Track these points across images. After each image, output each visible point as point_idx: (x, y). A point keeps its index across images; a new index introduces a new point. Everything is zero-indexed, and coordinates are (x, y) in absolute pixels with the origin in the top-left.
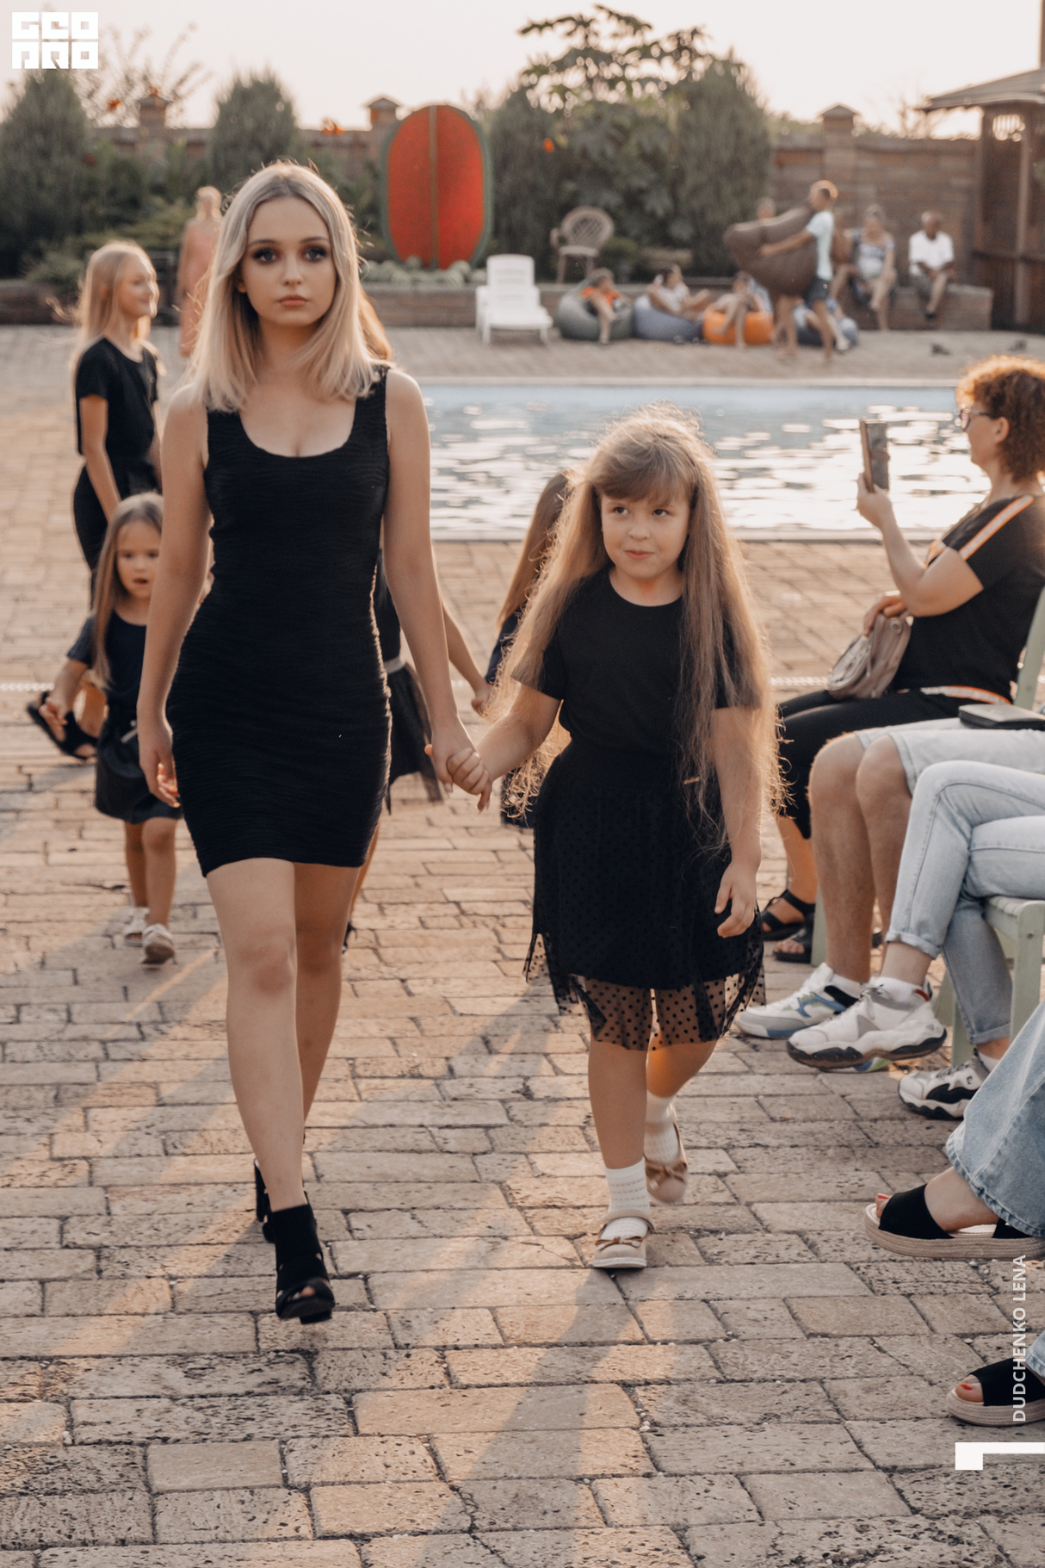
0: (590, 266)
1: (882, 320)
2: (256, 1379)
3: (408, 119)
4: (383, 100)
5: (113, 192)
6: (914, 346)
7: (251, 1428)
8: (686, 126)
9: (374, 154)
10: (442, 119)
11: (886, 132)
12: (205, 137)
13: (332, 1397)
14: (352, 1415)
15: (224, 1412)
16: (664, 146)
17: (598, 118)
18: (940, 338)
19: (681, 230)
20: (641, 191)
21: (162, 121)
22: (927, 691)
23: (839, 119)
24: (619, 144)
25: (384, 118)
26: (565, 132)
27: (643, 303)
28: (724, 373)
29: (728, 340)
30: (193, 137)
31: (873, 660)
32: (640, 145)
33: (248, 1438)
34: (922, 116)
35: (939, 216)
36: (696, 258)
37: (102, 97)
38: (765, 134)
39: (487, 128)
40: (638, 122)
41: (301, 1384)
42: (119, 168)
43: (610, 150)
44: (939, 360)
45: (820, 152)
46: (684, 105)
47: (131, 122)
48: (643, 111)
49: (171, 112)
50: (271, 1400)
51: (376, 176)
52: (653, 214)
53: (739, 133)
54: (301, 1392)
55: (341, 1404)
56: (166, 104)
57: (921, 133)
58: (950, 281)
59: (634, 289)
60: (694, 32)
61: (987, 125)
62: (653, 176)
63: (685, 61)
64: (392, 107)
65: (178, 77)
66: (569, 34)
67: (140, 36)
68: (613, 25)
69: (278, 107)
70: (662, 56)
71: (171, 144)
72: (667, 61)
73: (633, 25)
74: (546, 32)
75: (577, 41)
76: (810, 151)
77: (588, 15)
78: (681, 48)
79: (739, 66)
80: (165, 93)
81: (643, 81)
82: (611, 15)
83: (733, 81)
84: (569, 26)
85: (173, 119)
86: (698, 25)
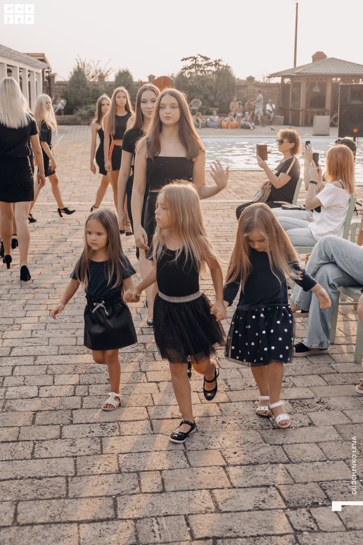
0: (197, 111)
1: (260, 123)
2: (133, 349)
3: (157, 79)
4: (151, 75)
5: (93, 96)
6: (268, 128)
7: (133, 359)
8: (217, 81)
10: (164, 79)
11: (260, 82)
12: (113, 84)
13: (150, 353)
14: (154, 356)
15: (127, 356)
16: (213, 85)
17: (198, 79)
18: (273, 127)
19: (217, 104)
20: (208, 95)
21: (104, 80)
22: (274, 202)
23: (251, 79)
24: (203, 85)
25: (152, 79)
26: (191, 82)
27: (208, 119)
28: (226, 135)
29: (227, 127)
30: (110, 84)
31: (263, 195)
32: (207, 85)
33: (132, 361)
34: (268, 79)
35: (272, 100)
36: (220, 109)
37: (90, 75)
38: (235, 82)
39: (174, 81)
40: (207, 80)
41: (143, 350)
42: (95, 90)
43: (201, 86)
44: (273, 131)
45: (247, 86)
46: (217, 76)
47: (97, 81)
48: (208, 77)
49: (106, 78)
50: (137, 354)
52: (210, 100)
53: (229, 82)
54: (143, 352)
55: (152, 355)
56: (104, 77)
57: (268, 82)
58: (275, 114)
59: (206, 116)
60: (219, 60)
61: (282, 80)
62: (210, 92)
63: (217, 67)
64: (154, 77)
65: (107, 71)
66: (192, 61)
67: (99, 62)
68: (202, 59)
69: (129, 77)
70: (213, 65)
71: (106, 85)
72: (213, 67)
73: (206, 59)
74: (187, 60)
75: (194, 62)
76: (244, 86)
77: (196, 57)
78: (217, 64)
79: (229, 67)
80: (104, 74)
81: (208, 71)
82: (201, 56)
83: (228, 71)
84: (192, 59)
85: (106, 80)
86: (220, 59)
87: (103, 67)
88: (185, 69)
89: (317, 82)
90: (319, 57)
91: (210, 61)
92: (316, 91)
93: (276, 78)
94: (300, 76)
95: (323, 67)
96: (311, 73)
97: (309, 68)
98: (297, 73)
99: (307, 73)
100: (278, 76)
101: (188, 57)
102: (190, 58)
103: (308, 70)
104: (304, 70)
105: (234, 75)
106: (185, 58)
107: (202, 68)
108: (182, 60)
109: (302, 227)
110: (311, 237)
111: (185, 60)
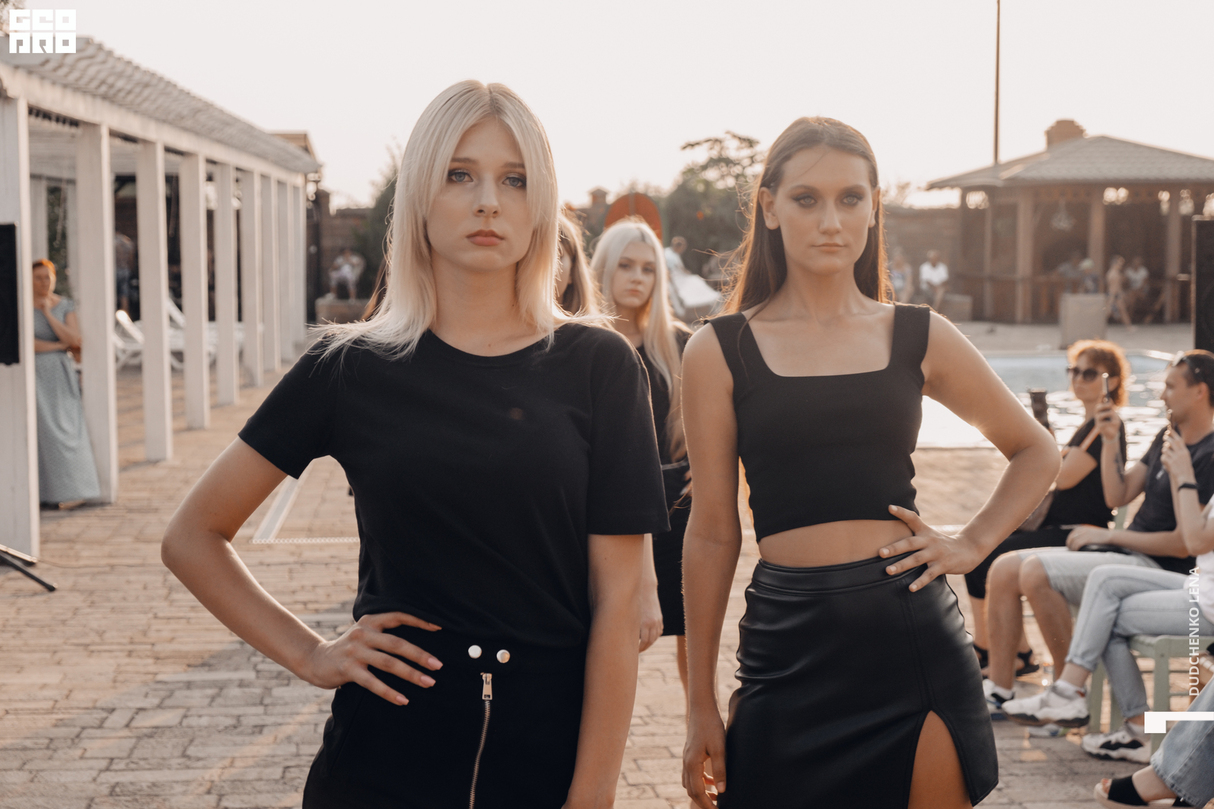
4: (599, 190)
9: (593, 222)
10: (636, 201)
17: (728, 198)
25: (599, 201)
26: (709, 206)
35: (938, 253)
39: (664, 208)
43: (737, 217)
58: (946, 292)
61: (963, 198)
66: (710, 149)
68: (737, 142)
73: (749, 142)
74: (697, 148)
75: (714, 153)
82: (734, 136)
88: (691, 171)
89: (1062, 201)
90: (1064, 133)
91: (756, 149)
92: (1060, 225)
93: (946, 191)
94: (1016, 186)
95: (1078, 158)
96: (1043, 178)
97: (1039, 165)
98: (1007, 179)
99: (1035, 178)
100: (952, 188)
102: (707, 141)
103: (1037, 171)
104: (1025, 171)
106: (693, 140)
107: (739, 169)
108: (684, 148)
109: (1168, 588)
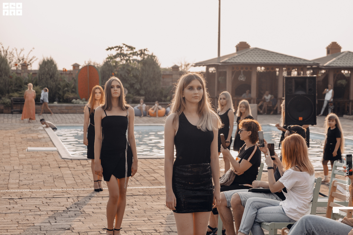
3: (82, 68)
4: (76, 64)
5: (16, 84)
8: (143, 70)
9: (74, 76)
10: (90, 68)
12: (36, 72)
16: (138, 74)
17: (124, 68)
19: (143, 92)
20: (133, 84)
21: (27, 68)
23: (176, 68)
24: (128, 74)
25: (76, 68)
26: (116, 71)
28: (154, 123)
29: (155, 116)
30: (34, 72)
32: (133, 74)
36: (146, 98)
37: (13, 63)
38: (160, 71)
39: (99, 70)
40: (132, 69)
43: (126, 75)
45: (172, 75)
46: (142, 65)
48: (133, 66)
49: (29, 66)
51: (75, 81)
52: (136, 89)
53: (154, 71)
56: (28, 65)
60: (145, 50)
61: (207, 69)
62: (136, 80)
63: (143, 56)
64: (78, 66)
65: (30, 59)
66: (117, 50)
67: (22, 50)
68: (127, 48)
69: (53, 66)
70: (138, 55)
71: (29, 73)
72: (139, 56)
73: (131, 48)
74: (112, 50)
75: (119, 52)
76: (169, 75)
77: (121, 46)
78: (142, 53)
79: (154, 57)
80: (27, 62)
81: (134, 60)
82: (126, 46)
83: (153, 60)
84: (117, 48)
85: (29, 68)
86: (145, 48)
87: (26, 55)
88: (110, 58)
89: (242, 71)
90: (242, 47)
91: (135, 51)
92: (241, 79)
93: (202, 67)
94: (225, 65)
95: (247, 56)
96: (236, 62)
97: (234, 58)
98: (223, 63)
99: (232, 62)
100: (204, 66)
101: (113, 46)
102: (116, 47)
103: (234, 60)
104: (229, 60)
105: (159, 64)
106: (111, 47)
107: (127, 58)
108: (107, 50)
109: (274, 206)
110: (283, 214)
111: (110, 50)
